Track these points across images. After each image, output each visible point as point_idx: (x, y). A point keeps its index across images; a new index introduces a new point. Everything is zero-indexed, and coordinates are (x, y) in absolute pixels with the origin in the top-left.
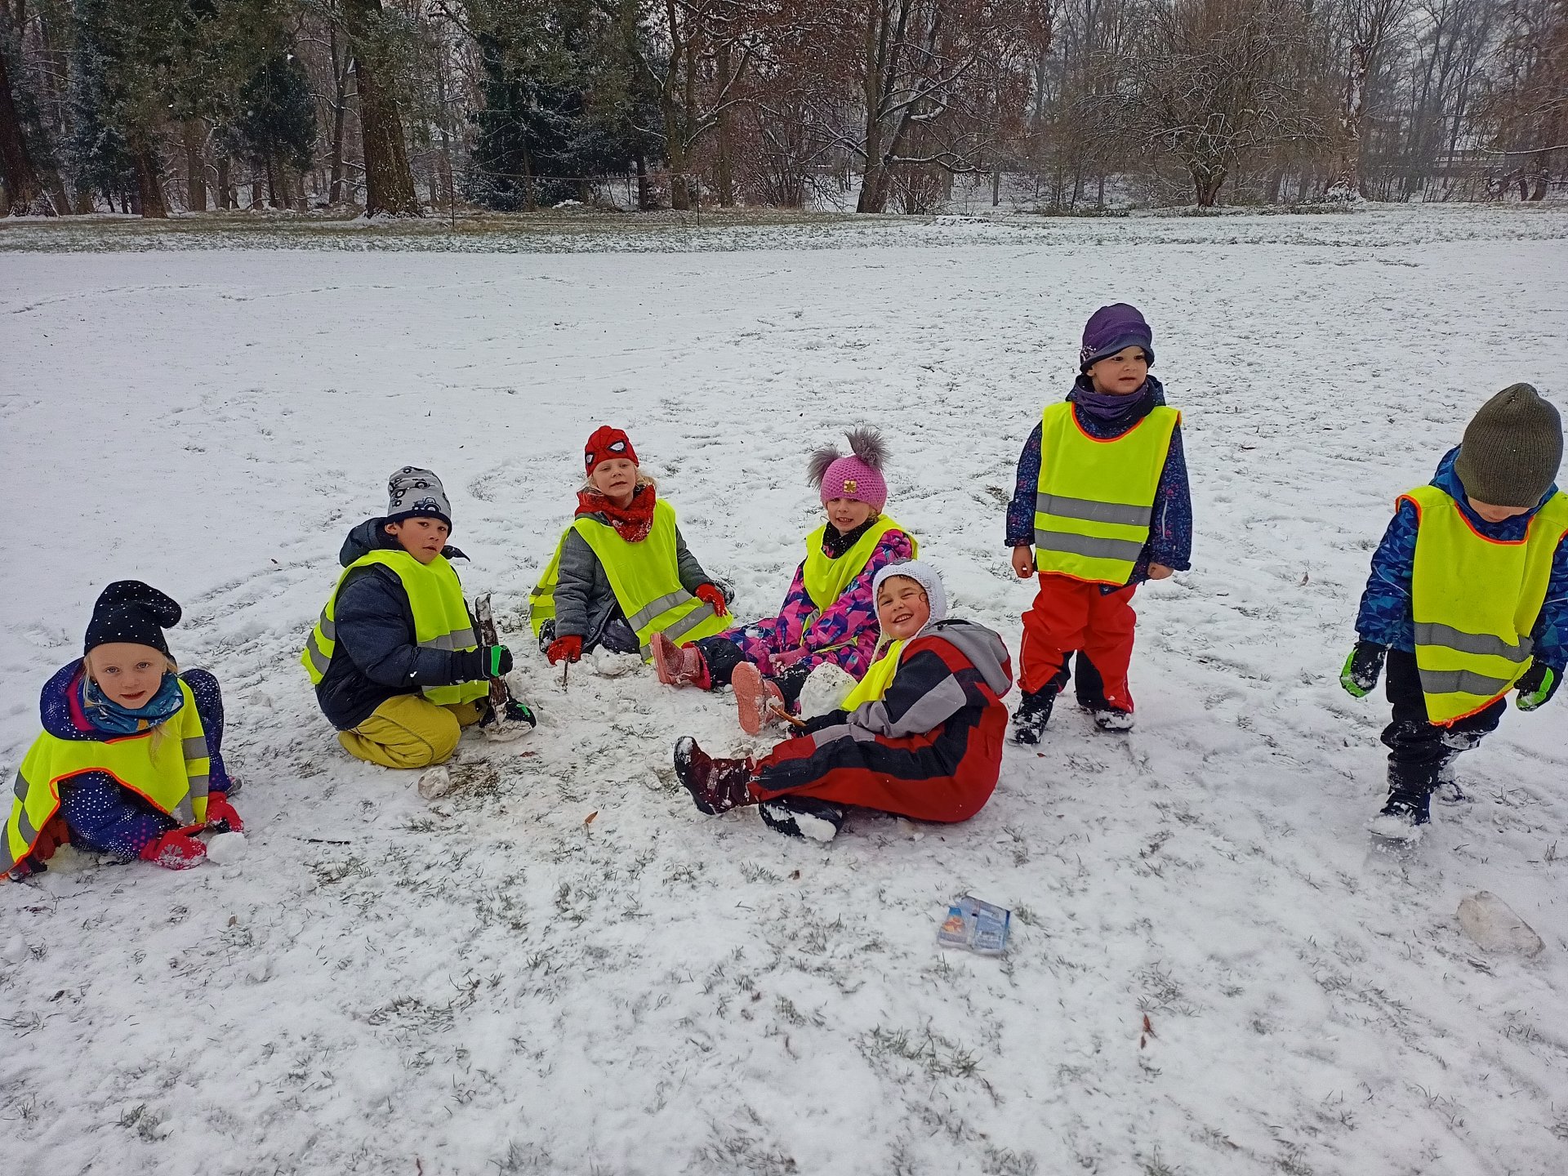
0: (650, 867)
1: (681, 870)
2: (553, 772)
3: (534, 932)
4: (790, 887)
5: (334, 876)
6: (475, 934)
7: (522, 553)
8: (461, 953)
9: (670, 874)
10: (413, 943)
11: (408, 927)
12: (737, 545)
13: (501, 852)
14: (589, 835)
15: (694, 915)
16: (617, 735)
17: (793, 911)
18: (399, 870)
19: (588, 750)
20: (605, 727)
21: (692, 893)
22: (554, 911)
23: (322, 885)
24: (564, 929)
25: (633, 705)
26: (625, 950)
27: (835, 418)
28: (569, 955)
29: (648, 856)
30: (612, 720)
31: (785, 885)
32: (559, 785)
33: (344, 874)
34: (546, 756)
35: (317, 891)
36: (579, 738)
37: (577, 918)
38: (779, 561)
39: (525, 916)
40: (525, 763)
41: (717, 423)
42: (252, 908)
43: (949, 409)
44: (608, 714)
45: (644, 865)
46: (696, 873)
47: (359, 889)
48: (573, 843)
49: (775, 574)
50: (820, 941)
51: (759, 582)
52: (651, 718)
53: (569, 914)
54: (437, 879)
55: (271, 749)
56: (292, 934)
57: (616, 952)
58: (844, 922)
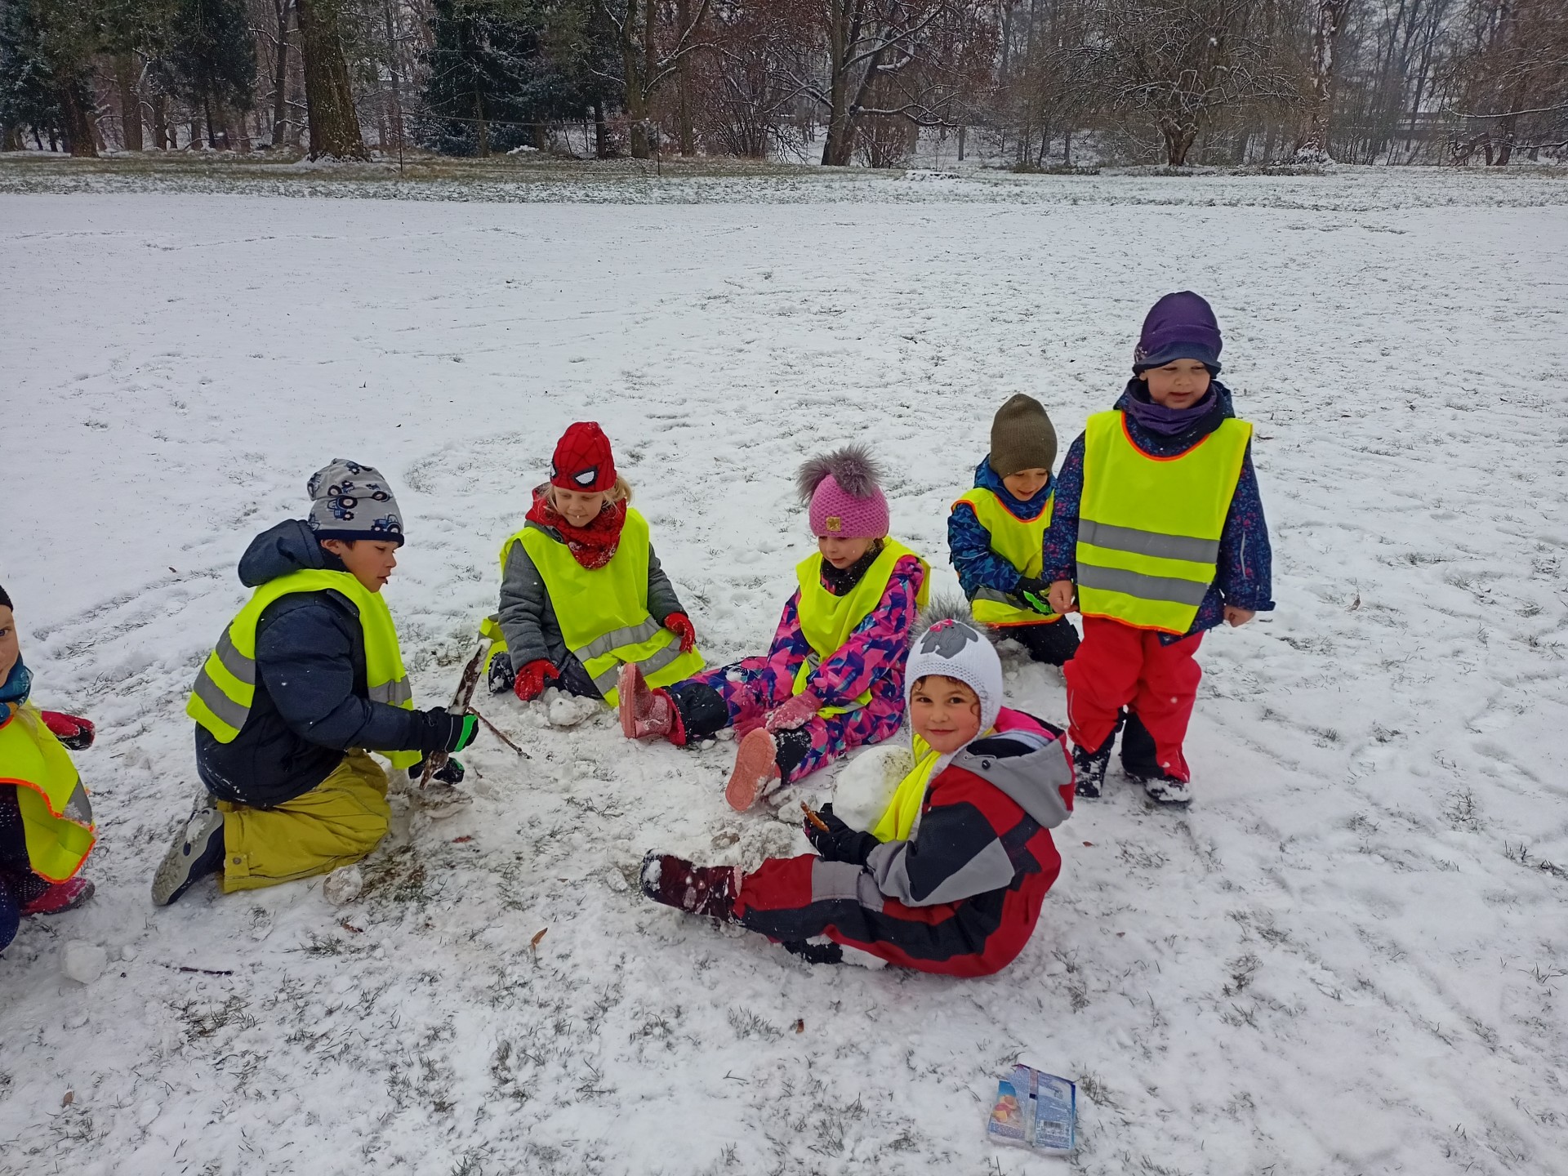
0: (613, 1012)
1: (653, 1019)
2: (493, 865)
3: (463, 1115)
4: (791, 1048)
5: (208, 1025)
6: (385, 1121)
7: (463, 561)
8: (366, 1152)
9: (640, 1025)
10: (305, 1135)
11: (298, 1110)
12: (712, 553)
13: (424, 988)
14: (536, 960)
15: (670, 1091)
16: (572, 811)
17: (799, 1086)
18: (292, 1017)
19: (537, 833)
20: (556, 800)
21: (668, 1056)
22: (488, 1083)
23: (191, 1039)
24: (502, 1111)
25: (592, 768)
26: (582, 1148)
27: (814, 396)
28: (509, 1155)
29: (612, 995)
30: (567, 790)
31: (785, 1042)
32: (499, 885)
33: (220, 1023)
34: (485, 842)
35: (185, 1050)
36: (525, 816)
37: (519, 1095)
38: (760, 574)
39: (452, 1091)
40: (461, 852)
41: (685, 401)
42: (94, 1079)
43: (937, 387)
44: (563, 782)
45: (605, 1010)
46: (672, 1022)
47: (239, 1046)
48: (516, 974)
49: (756, 590)
50: (835, 1131)
51: (738, 600)
52: (614, 786)
53: (509, 1088)
54: (341, 1030)
55: (145, 829)
56: (143, 1123)
57: (568, 1151)
58: (867, 1104)
